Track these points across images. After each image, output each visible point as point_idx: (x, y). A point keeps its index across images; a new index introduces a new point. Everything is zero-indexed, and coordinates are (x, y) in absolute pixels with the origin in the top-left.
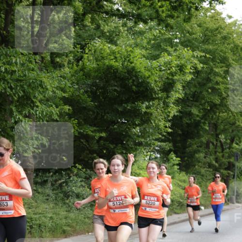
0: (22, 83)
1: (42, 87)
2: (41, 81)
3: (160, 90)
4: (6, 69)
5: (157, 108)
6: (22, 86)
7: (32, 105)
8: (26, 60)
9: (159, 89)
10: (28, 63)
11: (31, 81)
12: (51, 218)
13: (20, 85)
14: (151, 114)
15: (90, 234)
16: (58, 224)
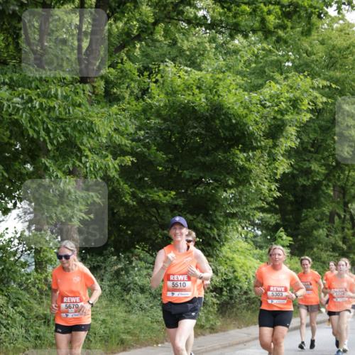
0: (64, 124)
1: (93, 132)
2: (92, 123)
3: (264, 136)
4: (41, 104)
5: (259, 163)
6: (64, 129)
7: (79, 154)
8: (71, 91)
9: (261, 134)
10: (73, 95)
11: (77, 121)
12: (104, 321)
13: (62, 126)
14: (251, 171)
15: (160, 345)
16: (113, 331)
